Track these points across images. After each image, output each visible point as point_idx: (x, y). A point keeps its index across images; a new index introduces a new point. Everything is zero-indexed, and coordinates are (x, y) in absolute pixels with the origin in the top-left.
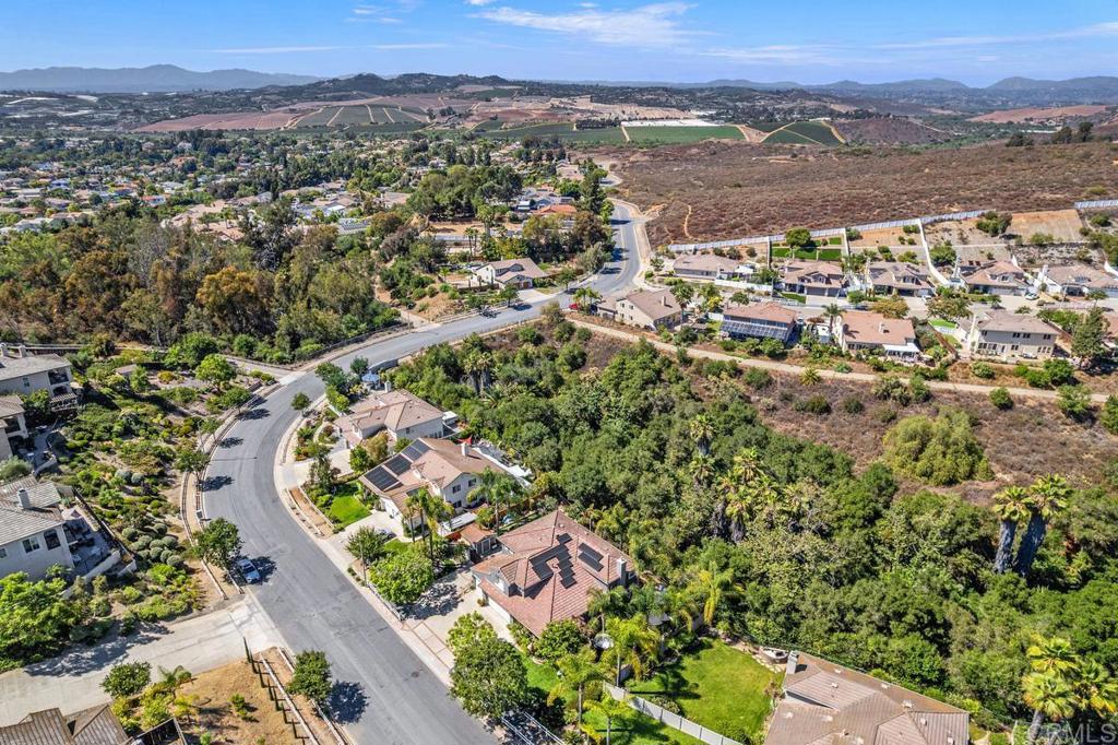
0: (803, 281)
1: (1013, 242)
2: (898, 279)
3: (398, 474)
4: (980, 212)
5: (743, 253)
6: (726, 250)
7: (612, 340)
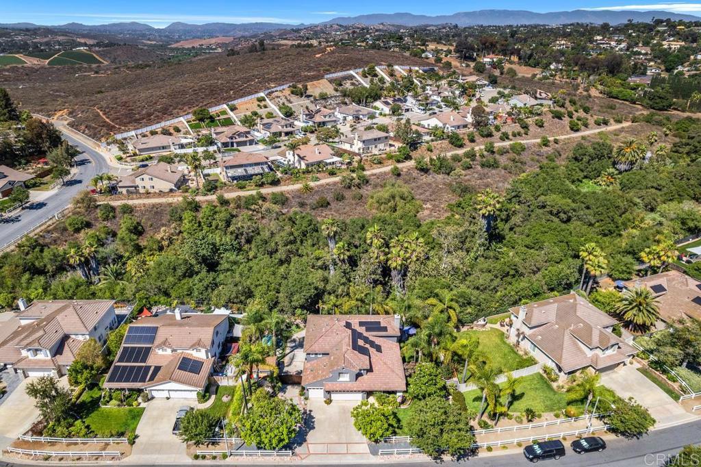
0: (232, 139)
1: (312, 99)
2: (282, 127)
3: (145, 362)
4: (288, 85)
5: (172, 131)
6: (159, 130)
7: (154, 206)
